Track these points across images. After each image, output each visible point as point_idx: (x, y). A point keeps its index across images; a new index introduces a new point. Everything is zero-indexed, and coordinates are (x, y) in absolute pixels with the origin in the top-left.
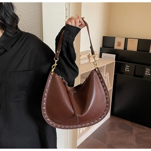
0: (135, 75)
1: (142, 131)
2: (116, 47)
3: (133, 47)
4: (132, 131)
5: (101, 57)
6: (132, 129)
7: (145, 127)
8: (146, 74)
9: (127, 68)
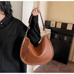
0: (59, 40)
1: (62, 66)
2: (51, 26)
3: (59, 26)
4: (57, 66)
5: (44, 30)
6: (57, 65)
7: (63, 64)
8: (65, 39)
9: (56, 36)
